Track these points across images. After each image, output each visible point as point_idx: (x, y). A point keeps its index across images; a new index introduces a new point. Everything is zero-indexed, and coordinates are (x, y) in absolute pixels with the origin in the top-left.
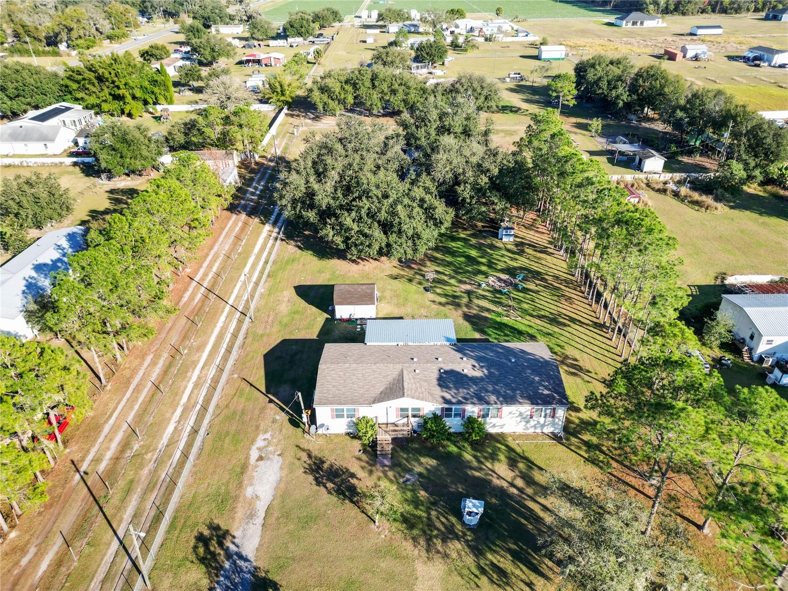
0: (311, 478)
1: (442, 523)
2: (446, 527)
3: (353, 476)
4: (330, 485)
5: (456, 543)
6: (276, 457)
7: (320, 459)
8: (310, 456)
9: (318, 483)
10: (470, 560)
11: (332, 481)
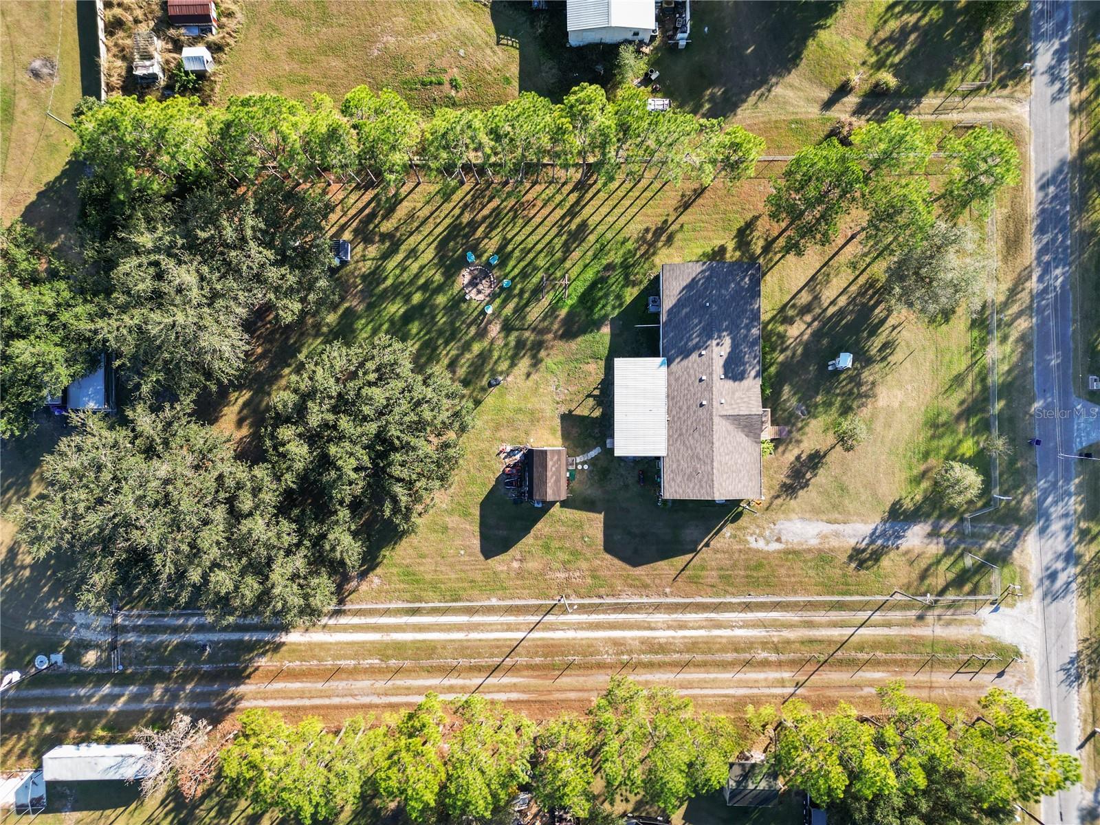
0: (801, 493)
1: (847, 385)
2: (850, 383)
3: (798, 458)
4: (808, 475)
5: (863, 376)
6: (777, 526)
7: (782, 486)
8: (778, 497)
9: (807, 485)
10: (877, 367)
11: (804, 475)
